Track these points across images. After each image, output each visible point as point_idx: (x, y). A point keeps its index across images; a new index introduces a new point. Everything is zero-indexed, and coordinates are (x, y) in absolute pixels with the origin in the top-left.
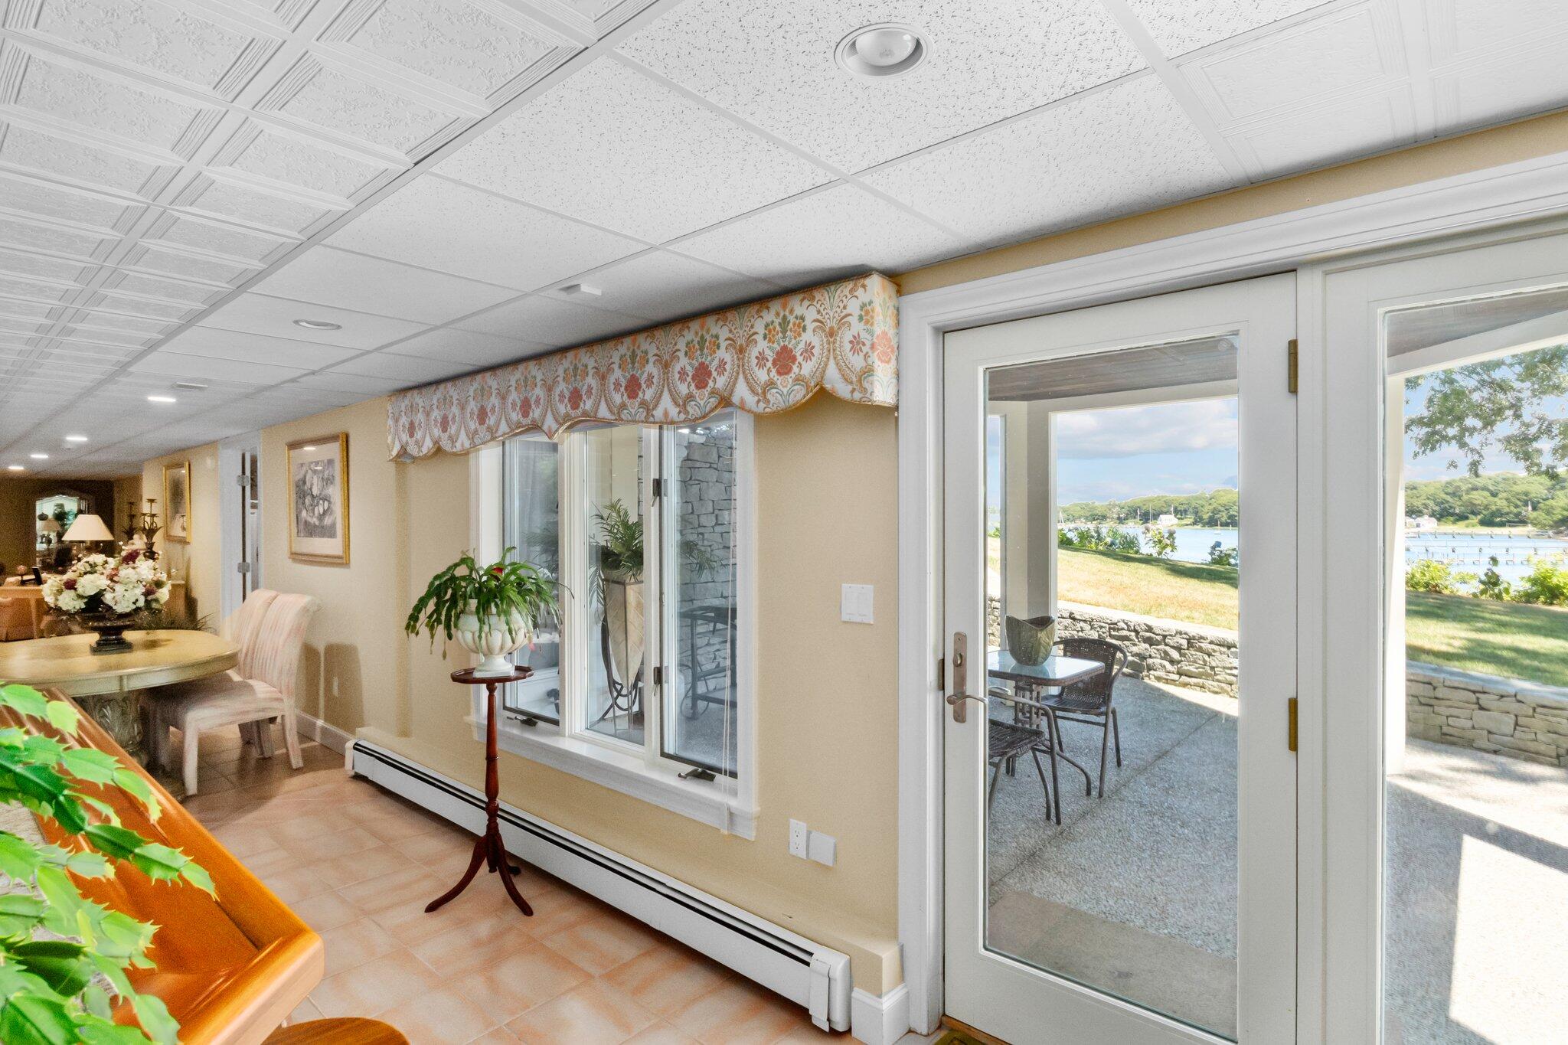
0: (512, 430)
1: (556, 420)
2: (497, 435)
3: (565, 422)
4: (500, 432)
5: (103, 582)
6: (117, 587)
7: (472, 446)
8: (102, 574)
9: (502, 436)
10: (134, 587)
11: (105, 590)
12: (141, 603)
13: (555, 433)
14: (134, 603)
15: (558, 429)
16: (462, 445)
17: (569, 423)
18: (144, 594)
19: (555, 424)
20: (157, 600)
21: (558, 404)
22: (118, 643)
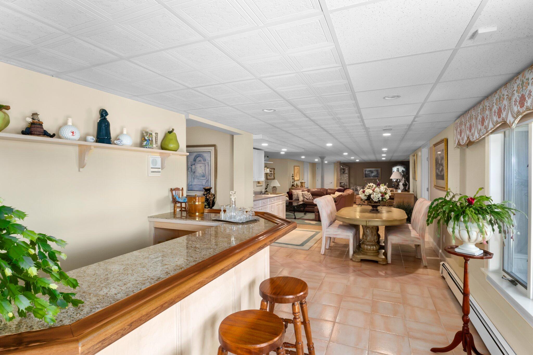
0: (495, 126)
1: (513, 116)
2: (488, 130)
3: (517, 116)
4: (489, 129)
5: (371, 191)
6: (374, 193)
7: (479, 137)
8: (371, 189)
9: (491, 130)
10: (378, 194)
11: (371, 194)
12: (380, 199)
13: (512, 124)
14: (378, 199)
15: (514, 121)
16: (476, 137)
17: (520, 117)
18: (381, 196)
19: (512, 119)
20: (385, 198)
21: (514, 106)
22: (376, 210)
